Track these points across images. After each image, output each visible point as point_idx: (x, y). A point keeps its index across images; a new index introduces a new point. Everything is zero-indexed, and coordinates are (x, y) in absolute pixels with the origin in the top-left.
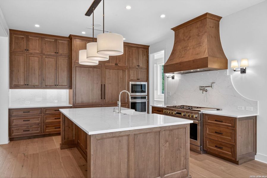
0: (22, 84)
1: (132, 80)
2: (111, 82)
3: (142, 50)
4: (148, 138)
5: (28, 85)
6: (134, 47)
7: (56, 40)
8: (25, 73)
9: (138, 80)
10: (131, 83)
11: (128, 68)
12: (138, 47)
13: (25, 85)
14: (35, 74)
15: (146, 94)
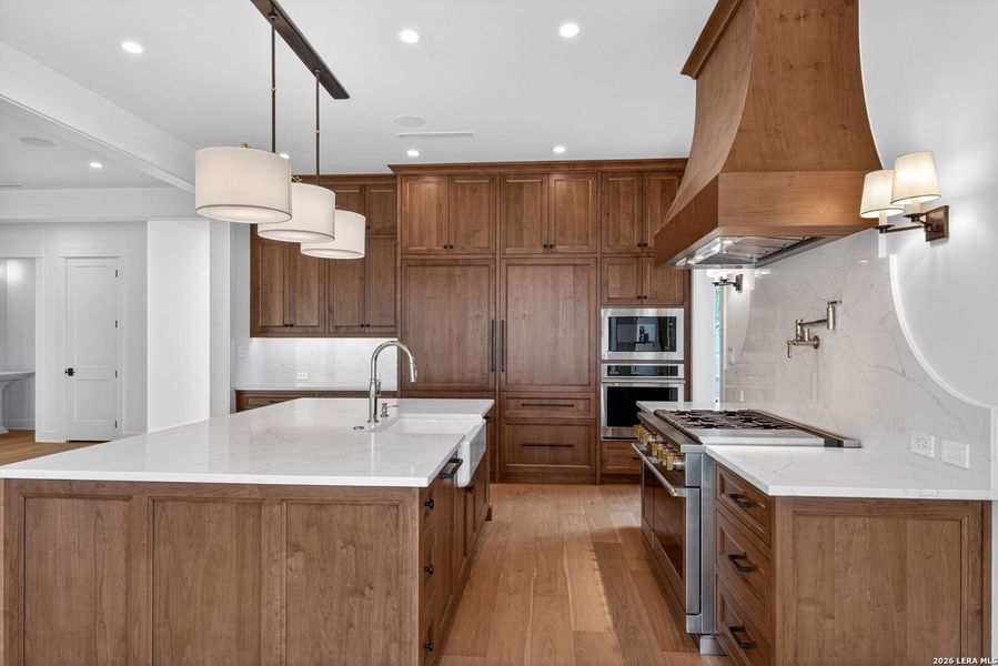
0: (278, 324)
1: (612, 303)
2: (526, 313)
3: (663, 181)
4: (209, 521)
5: (292, 326)
6: (623, 174)
7: (363, 188)
8: (287, 291)
9: (642, 300)
10: (607, 314)
11: (598, 255)
12: (639, 172)
13: (287, 326)
14: (309, 294)
15: (679, 355)
